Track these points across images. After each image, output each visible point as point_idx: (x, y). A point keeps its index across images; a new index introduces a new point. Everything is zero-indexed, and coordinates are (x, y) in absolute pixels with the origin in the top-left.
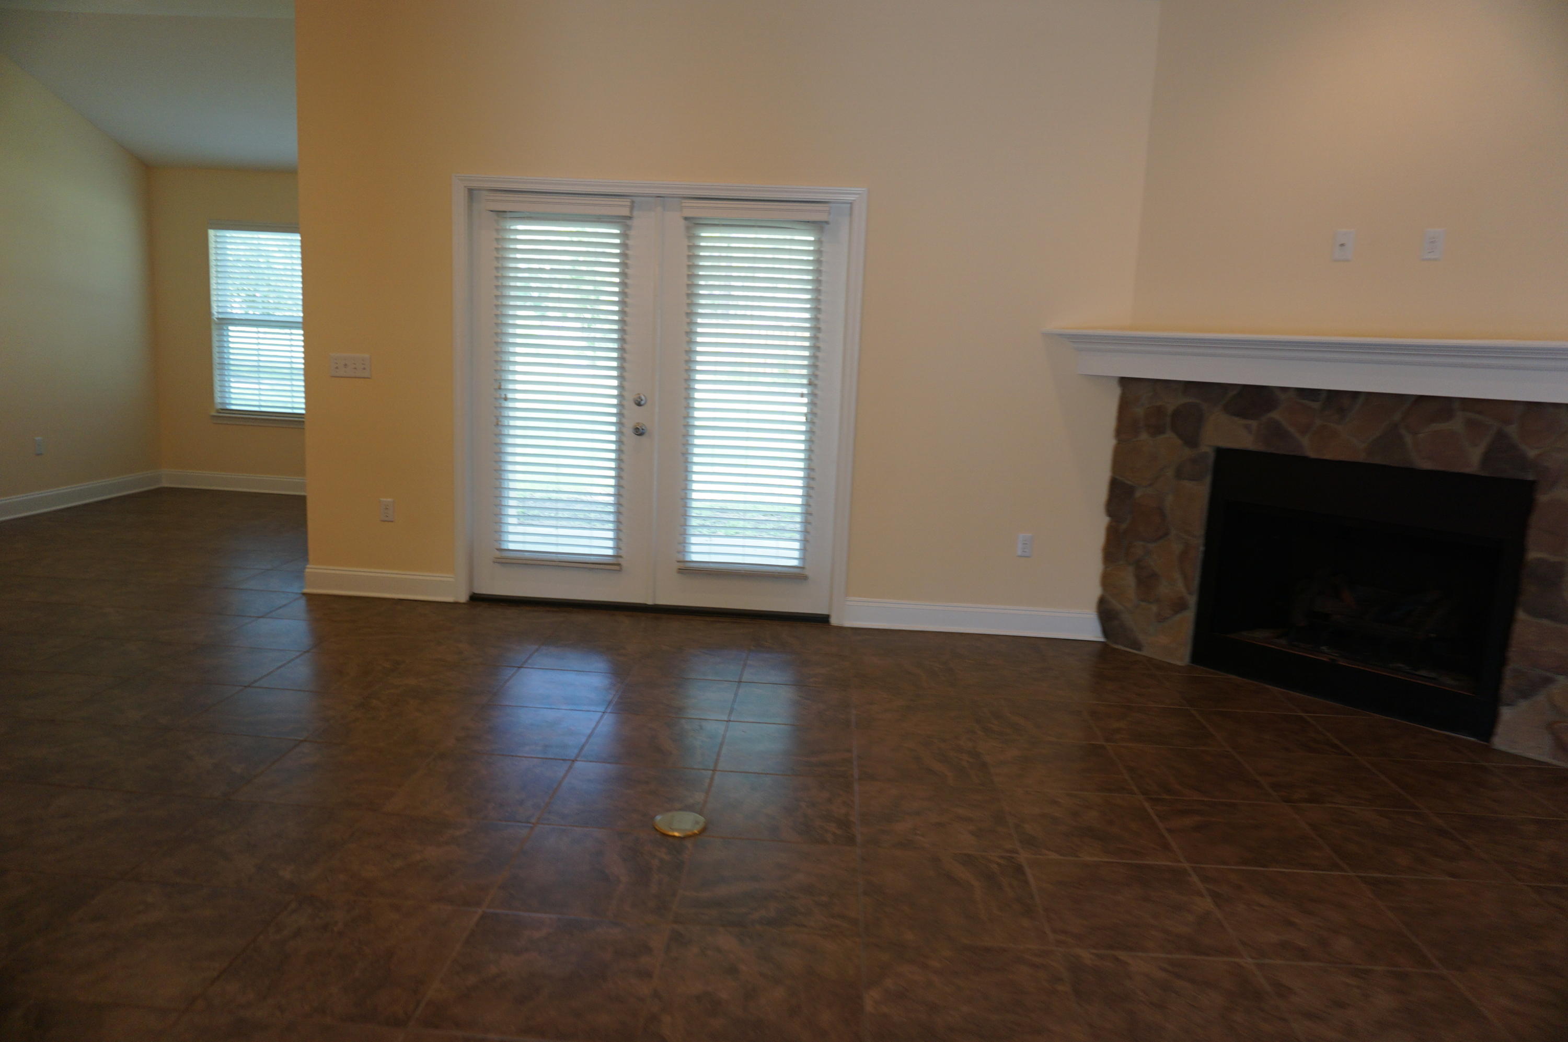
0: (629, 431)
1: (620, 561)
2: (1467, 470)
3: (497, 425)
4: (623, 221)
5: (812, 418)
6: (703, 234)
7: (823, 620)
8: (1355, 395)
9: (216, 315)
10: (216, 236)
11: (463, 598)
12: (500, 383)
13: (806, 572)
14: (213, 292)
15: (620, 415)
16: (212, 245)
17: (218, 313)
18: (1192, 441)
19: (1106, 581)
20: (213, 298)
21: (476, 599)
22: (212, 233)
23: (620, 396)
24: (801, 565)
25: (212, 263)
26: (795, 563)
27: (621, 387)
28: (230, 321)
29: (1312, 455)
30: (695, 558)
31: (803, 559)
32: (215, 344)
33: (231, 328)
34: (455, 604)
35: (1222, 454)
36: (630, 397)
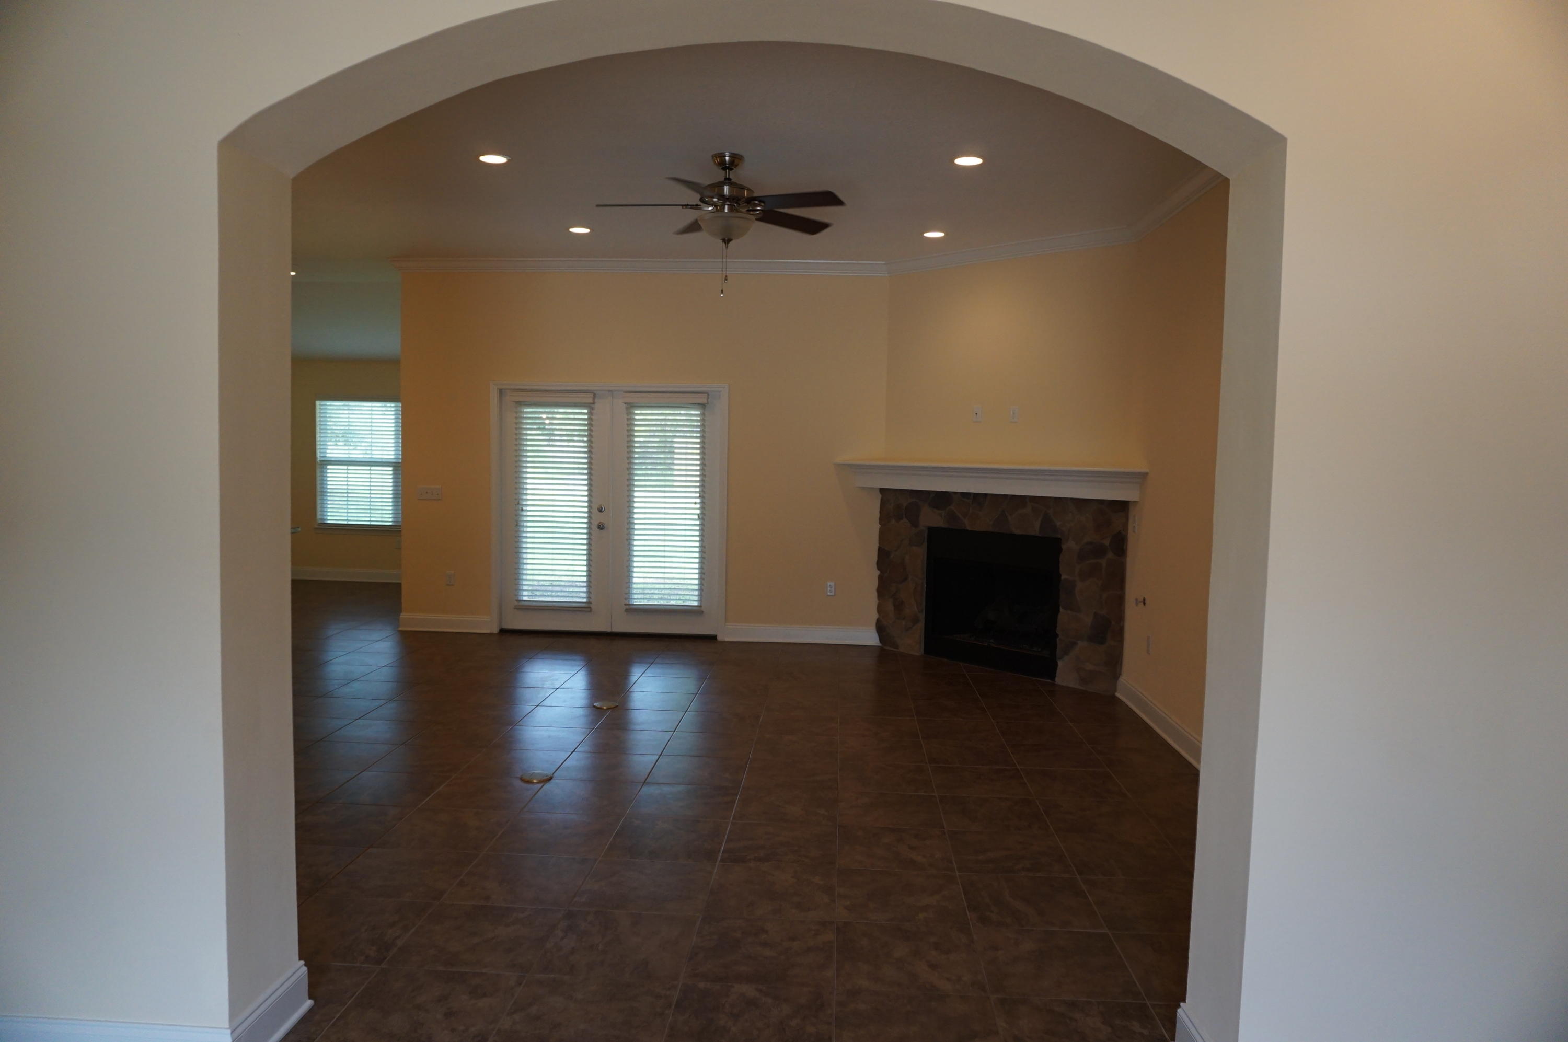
0: (595, 527)
1: (591, 606)
2: (1033, 534)
3: (517, 525)
4: (590, 406)
5: (702, 517)
6: (636, 412)
7: (713, 638)
8: (986, 495)
9: (319, 459)
10: (320, 405)
11: (496, 630)
12: (519, 501)
13: (703, 609)
14: (318, 443)
15: (589, 517)
16: (318, 411)
17: (320, 457)
18: (915, 524)
19: (880, 610)
20: (318, 447)
21: (503, 632)
22: (318, 403)
23: (590, 507)
24: (699, 605)
25: (318, 423)
26: (696, 604)
27: (590, 501)
28: (327, 463)
29: (969, 528)
30: (636, 602)
31: (700, 601)
32: (318, 478)
33: (329, 467)
34: (491, 634)
35: (932, 531)
36: (595, 507)
